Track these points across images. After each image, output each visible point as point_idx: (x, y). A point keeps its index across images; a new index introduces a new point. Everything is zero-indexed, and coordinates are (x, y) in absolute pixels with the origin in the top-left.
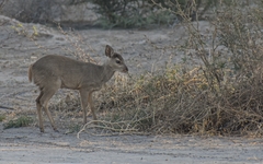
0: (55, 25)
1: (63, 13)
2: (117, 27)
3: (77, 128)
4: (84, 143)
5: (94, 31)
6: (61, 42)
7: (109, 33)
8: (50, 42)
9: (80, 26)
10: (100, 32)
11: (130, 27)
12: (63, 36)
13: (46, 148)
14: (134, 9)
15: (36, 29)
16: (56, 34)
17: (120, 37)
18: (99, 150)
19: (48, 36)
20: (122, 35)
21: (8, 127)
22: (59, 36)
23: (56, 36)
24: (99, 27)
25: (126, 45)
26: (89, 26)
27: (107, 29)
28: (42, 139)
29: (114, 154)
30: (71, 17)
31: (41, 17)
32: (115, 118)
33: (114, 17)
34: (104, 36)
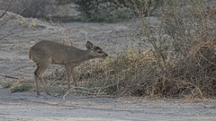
0: (48, 19)
1: (53, 11)
2: (92, 21)
3: (63, 93)
4: (68, 103)
5: (75, 23)
6: (52, 32)
7: (86, 25)
8: (44, 31)
9: (66, 20)
10: (80, 24)
11: (101, 21)
12: (53, 27)
13: (41, 106)
14: (104, 8)
15: (35, 22)
16: (48, 26)
17: (94, 28)
18: (78, 108)
19: (42, 27)
20: (95, 26)
21: (15, 92)
22: (51, 27)
23: (48, 27)
24: (79, 20)
25: (98, 33)
26: (72, 20)
27: (84, 22)
28: (38, 100)
29: (89, 111)
30: (59, 14)
31: (38, 14)
32: (90, 85)
33: (89, 14)
34: (82, 27)
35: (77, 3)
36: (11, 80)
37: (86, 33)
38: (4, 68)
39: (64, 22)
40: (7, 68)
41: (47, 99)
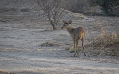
0: (85, 14)
1: (88, 9)
2: (109, 15)
3: (98, 54)
4: (101, 59)
5: (100, 16)
6: (88, 21)
7: (106, 18)
8: (83, 20)
10: (102, 17)
11: (113, 16)
13: (87, 61)
14: (115, 9)
15: (77, 15)
17: (110, 19)
18: (107, 62)
19: (83, 18)
20: (111, 19)
22: (87, 18)
23: (86, 18)
24: (102, 15)
25: (113, 22)
26: (98, 15)
27: (105, 16)
28: (85, 57)
29: (113, 64)
30: (91, 11)
31: (79, 11)
33: (107, 12)
34: (104, 19)
35: (101, 6)
36: (69, 46)
37: (106, 22)
38: (65, 39)
39: (94, 15)
40: (66, 40)
41: (90, 57)
